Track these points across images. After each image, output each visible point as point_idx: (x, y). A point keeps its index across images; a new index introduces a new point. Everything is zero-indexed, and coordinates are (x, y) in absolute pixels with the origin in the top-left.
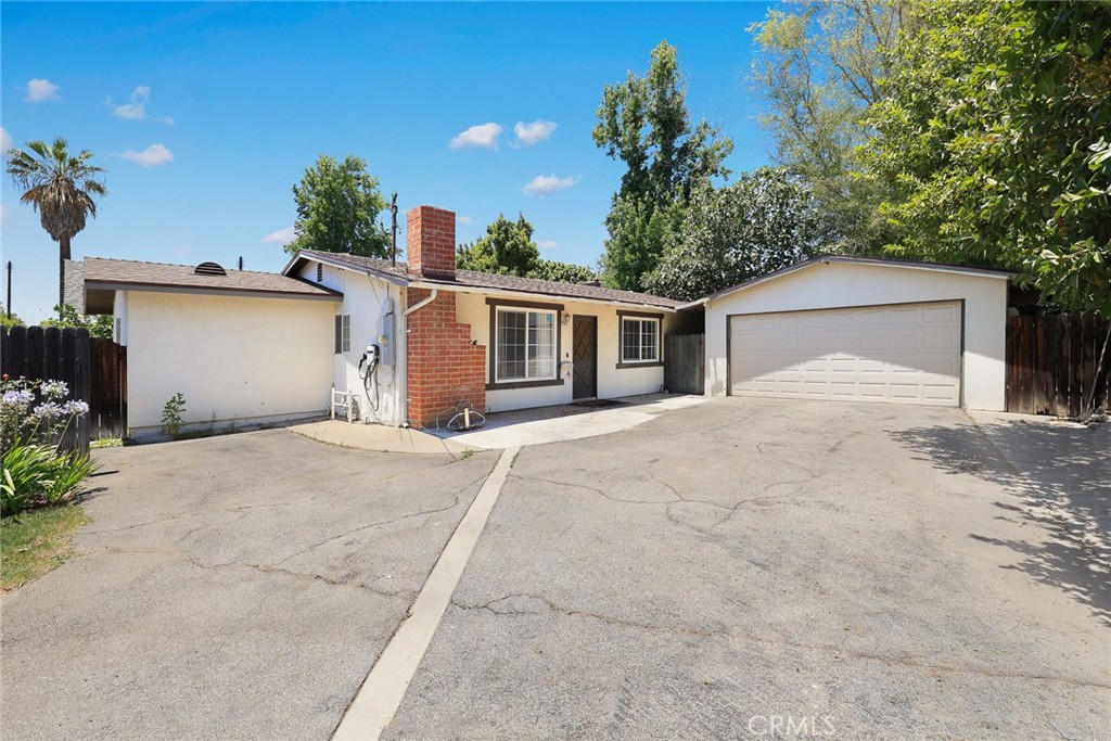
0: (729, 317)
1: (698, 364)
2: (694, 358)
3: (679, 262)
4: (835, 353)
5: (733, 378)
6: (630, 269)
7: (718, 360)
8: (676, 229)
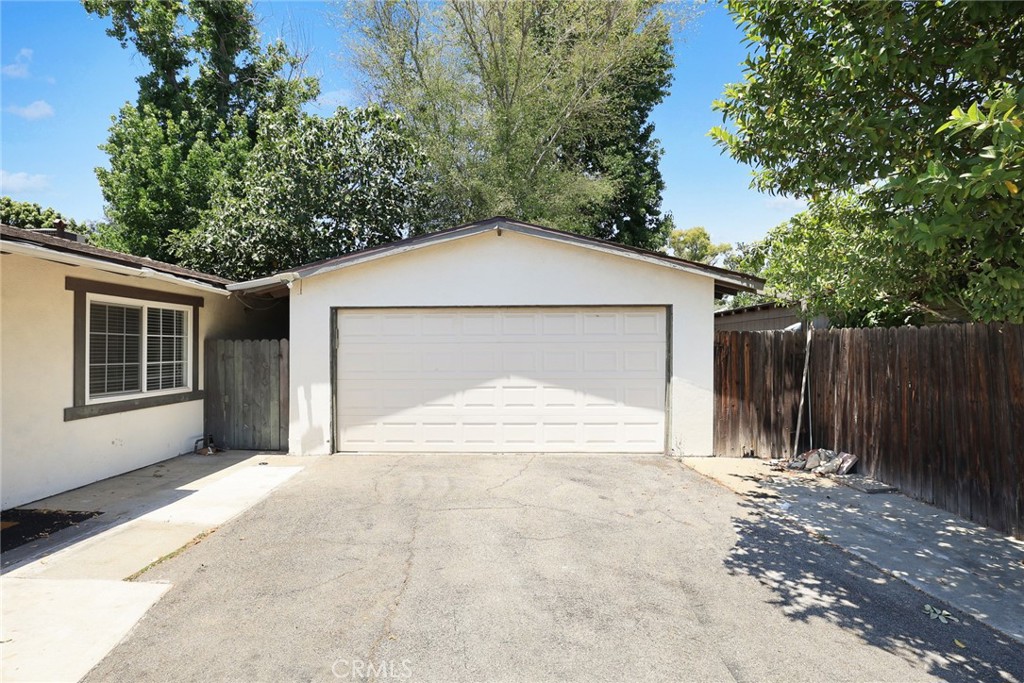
0: (335, 311)
1: (275, 395)
2: (269, 383)
3: (237, 220)
4: (508, 378)
5: (342, 420)
6: (151, 224)
7: (314, 388)
8: (235, 173)
